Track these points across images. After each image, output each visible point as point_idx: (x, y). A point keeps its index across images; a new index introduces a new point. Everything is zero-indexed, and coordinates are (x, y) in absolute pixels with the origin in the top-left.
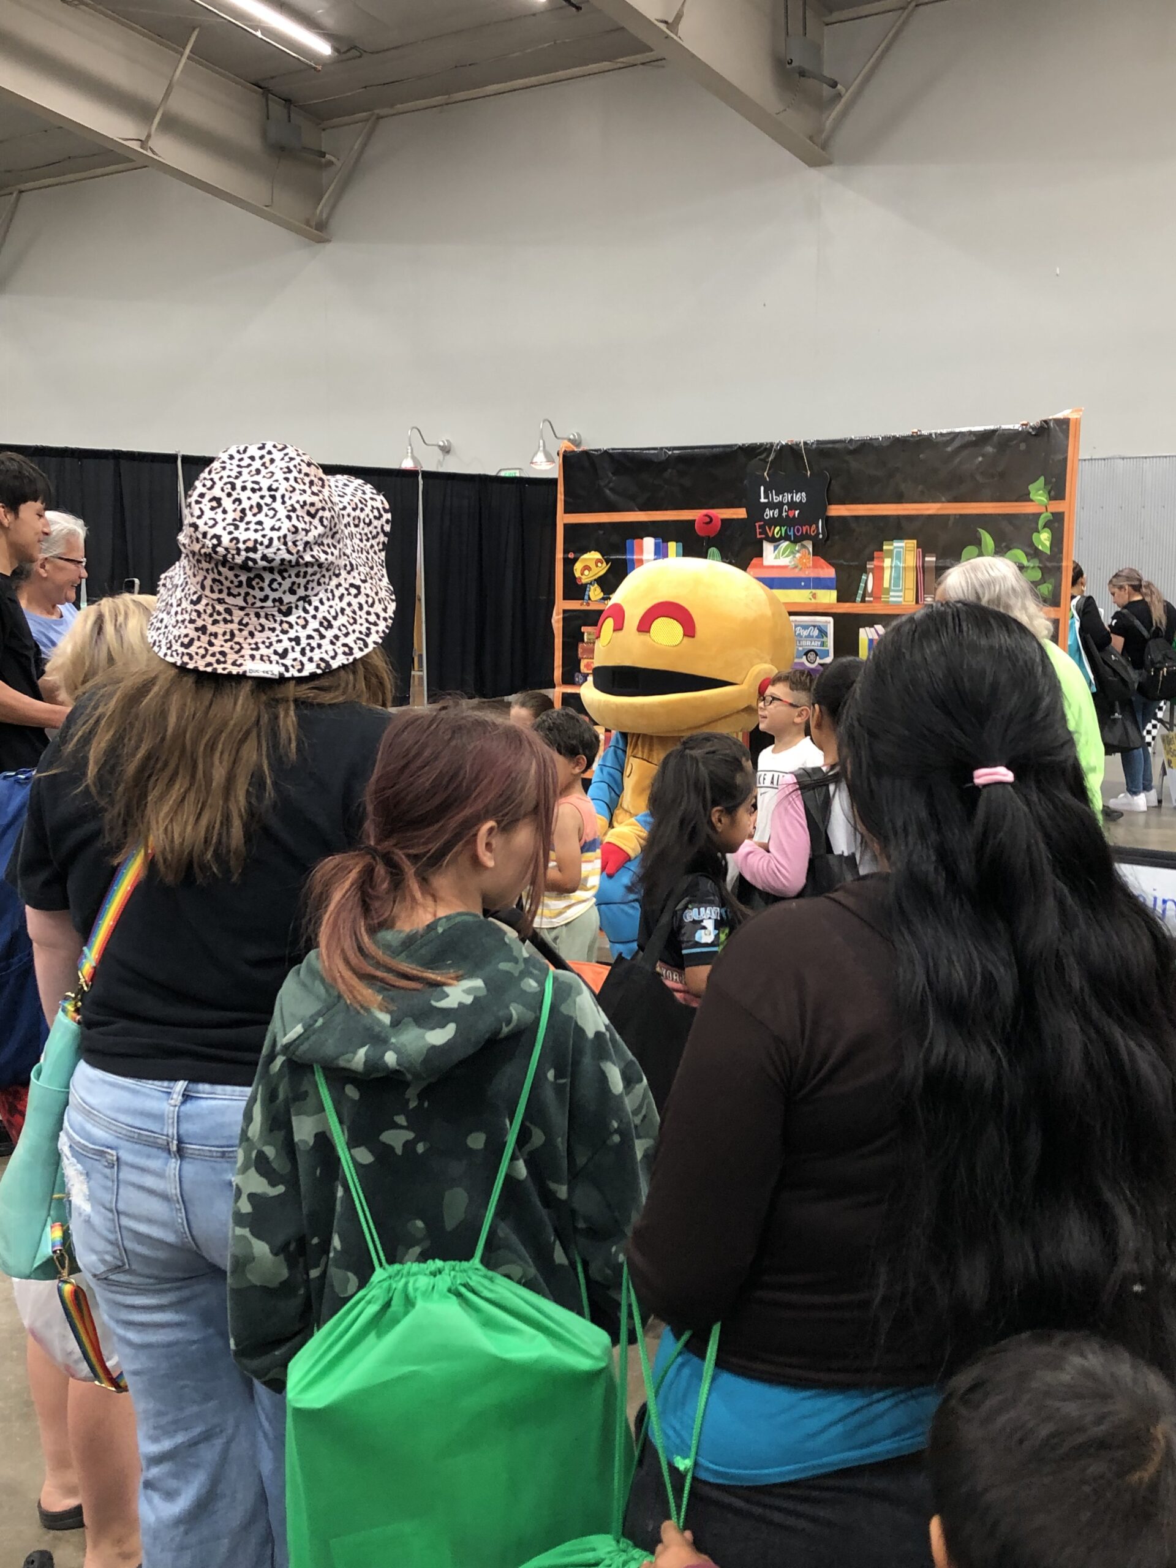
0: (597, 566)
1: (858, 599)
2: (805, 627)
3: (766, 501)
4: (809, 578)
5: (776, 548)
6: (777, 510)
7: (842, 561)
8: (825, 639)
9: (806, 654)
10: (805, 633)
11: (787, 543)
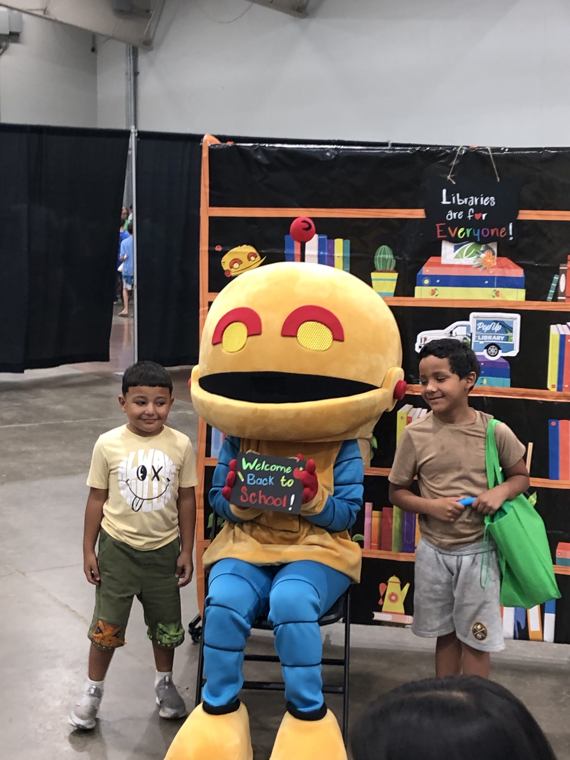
0: (250, 260)
1: (550, 298)
2: (487, 323)
3: (449, 203)
4: (493, 277)
5: (456, 248)
6: (462, 212)
7: (532, 263)
8: (509, 334)
9: (487, 348)
10: (487, 328)
11: (470, 244)
